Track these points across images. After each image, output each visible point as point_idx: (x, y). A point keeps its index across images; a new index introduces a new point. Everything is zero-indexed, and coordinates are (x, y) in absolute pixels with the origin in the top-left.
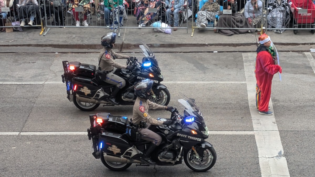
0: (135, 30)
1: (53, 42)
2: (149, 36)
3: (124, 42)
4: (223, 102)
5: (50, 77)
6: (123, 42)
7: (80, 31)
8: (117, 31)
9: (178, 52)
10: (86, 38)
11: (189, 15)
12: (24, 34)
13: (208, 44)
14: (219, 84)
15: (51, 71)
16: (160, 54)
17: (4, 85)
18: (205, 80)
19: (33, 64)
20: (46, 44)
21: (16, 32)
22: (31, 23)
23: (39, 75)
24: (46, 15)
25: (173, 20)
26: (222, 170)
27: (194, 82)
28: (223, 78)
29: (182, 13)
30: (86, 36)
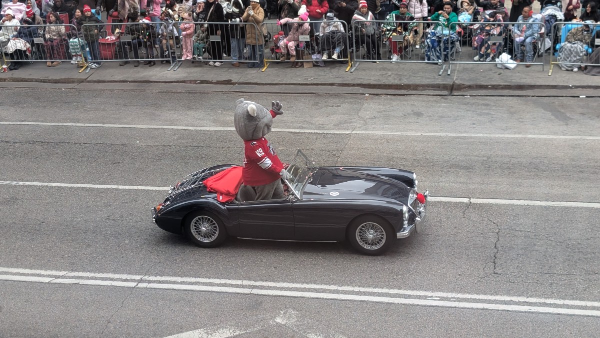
0: (471, 66)
1: (362, 80)
2: (490, 74)
3: (456, 82)
4: (592, 164)
5: (358, 126)
6: (454, 82)
7: (397, 67)
8: (447, 68)
9: (529, 96)
10: (406, 76)
11: (547, 46)
12: (327, 70)
13: (572, 86)
14: (587, 140)
15: (359, 117)
16: (505, 98)
17: (302, 133)
18: (567, 134)
19: (337, 108)
20: (354, 83)
21: (317, 68)
22: (335, 56)
23: (345, 122)
24: (354, 45)
25: (524, 53)
26: (589, 255)
27: (551, 137)
28: (593, 132)
29: (536, 43)
30: (406, 73)
